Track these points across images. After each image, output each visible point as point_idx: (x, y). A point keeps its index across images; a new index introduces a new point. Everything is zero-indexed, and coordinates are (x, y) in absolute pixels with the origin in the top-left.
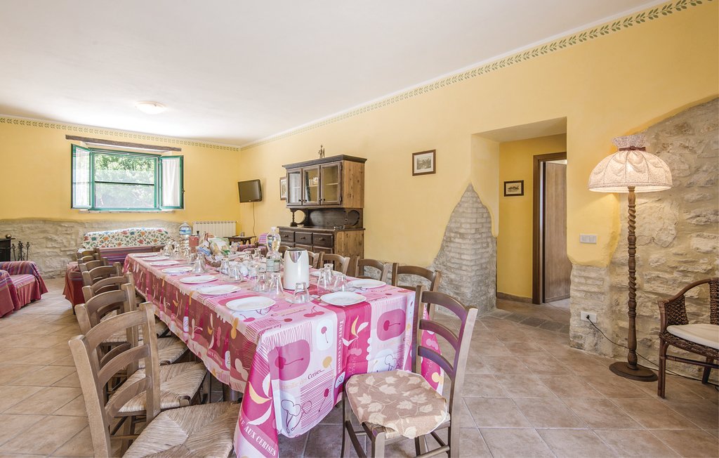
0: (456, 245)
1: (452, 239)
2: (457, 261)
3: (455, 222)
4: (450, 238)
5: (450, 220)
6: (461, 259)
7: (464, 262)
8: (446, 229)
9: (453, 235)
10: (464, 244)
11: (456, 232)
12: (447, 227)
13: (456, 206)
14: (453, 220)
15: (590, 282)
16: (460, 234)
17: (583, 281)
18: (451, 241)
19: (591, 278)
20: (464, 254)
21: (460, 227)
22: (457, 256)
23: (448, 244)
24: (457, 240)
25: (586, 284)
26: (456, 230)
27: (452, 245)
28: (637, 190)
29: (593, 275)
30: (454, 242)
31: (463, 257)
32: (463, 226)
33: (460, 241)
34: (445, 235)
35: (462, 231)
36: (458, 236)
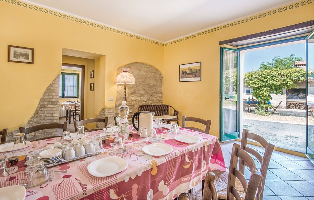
0: (48, 109)
1: (45, 106)
2: (50, 118)
3: (48, 95)
4: (44, 105)
5: (44, 95)
6: (53, 116)
7: (55, 118)
8: (40, 100)
9: (46, 103)
10: (55, 107)
11: (48, 101)
12: (42, 98)
13: (49, 86)
14: (47, 94)
15: (111, 114)
16: (52, 102)
17: (109, 114)
18: (44, 107)
19: (111, 112)
20: (54, 113)
21: (53, 98)
22: (50, 115)
23: (42, 109)
24: (49, 106)
25: (110, 115)
26: (49, 100)
27: (46, 109)
28: (127, 84)
29: (112, 111)
30: (47, 107)
31: (54, 115)
32: (54, 97)
33: (52, 106)
34: (39, 103)
35: (53, 100)
36: (50, 103)
